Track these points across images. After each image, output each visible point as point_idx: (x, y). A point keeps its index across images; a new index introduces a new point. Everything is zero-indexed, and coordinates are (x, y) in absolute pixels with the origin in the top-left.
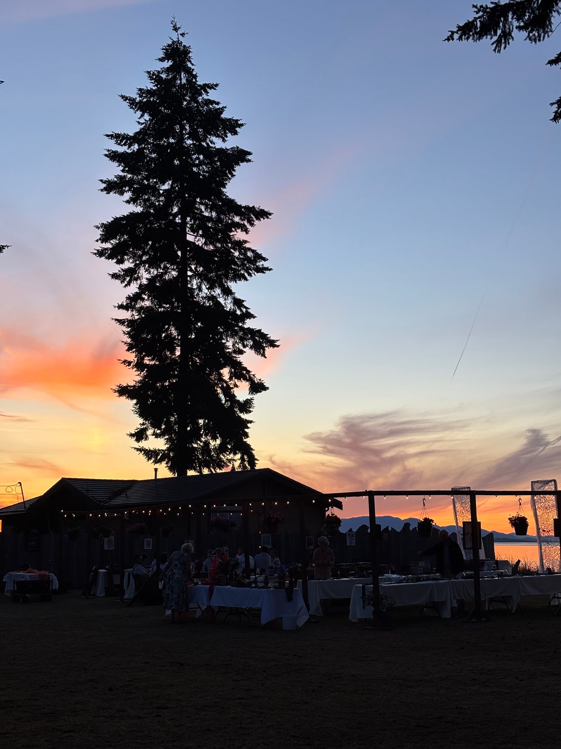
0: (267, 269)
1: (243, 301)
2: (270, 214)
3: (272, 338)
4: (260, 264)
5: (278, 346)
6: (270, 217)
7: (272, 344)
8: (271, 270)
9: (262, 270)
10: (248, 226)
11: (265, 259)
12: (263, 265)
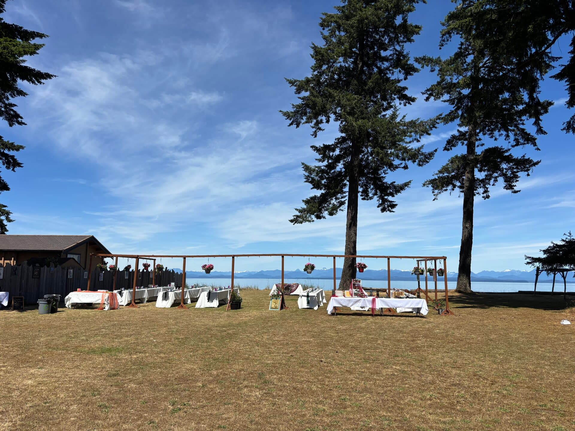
0: (24, 124)
1: (2, 137)
2: (27, 95)
3: (19, 162)
4: (20, 119)
5: (22, 167)
6: (26, 96)
7: (19, 165)
8: (26, 124)
9: (21, 123)
10: (10, 97)
11: (21, 118)
12: (21, 121)
